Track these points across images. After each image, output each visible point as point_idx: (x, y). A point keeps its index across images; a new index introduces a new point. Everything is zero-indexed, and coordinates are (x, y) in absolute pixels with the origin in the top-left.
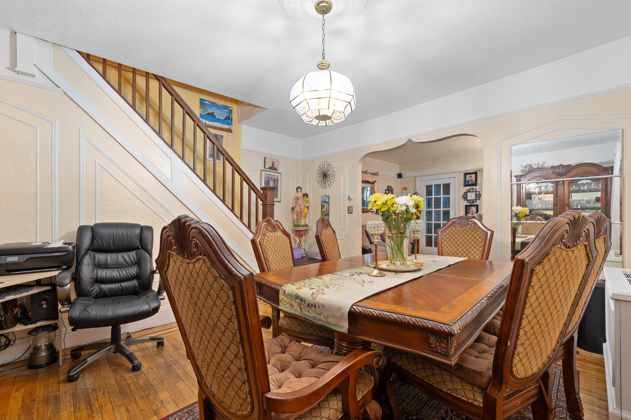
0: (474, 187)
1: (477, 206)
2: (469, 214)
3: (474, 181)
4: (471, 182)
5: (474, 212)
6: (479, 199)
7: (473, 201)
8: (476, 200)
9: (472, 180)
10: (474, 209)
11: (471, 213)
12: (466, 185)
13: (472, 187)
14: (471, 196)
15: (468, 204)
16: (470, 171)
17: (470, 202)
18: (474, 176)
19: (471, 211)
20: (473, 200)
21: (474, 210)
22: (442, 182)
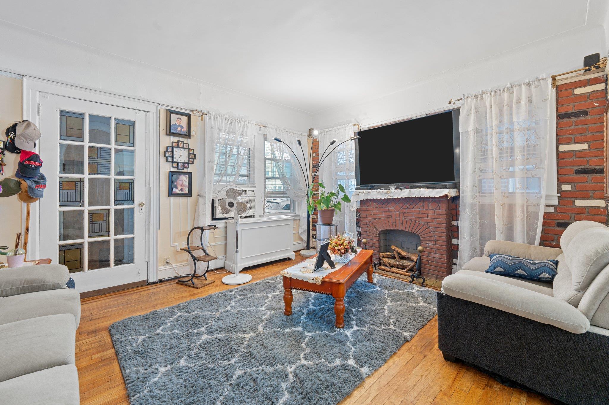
0: (186, 141)
1: (190, 174)
2: (177, 188)
3: (185, 129)
4: (179, 129)
5: (184, 186)
6: (193, 163)
7: (185, 165)
8: (188, 163)
9: (182, 127)
10: (184, 179)
11: (180, 188)
12: (170, 134)
13: (181, 139)
14: (181, 156)
15: (173, 170)
16: (178, 108)
17: (178, 168)
18: (184, 119)
19: (180, 182)
20: (183, 163)
21: (184, 182)
22: (114, 114)
